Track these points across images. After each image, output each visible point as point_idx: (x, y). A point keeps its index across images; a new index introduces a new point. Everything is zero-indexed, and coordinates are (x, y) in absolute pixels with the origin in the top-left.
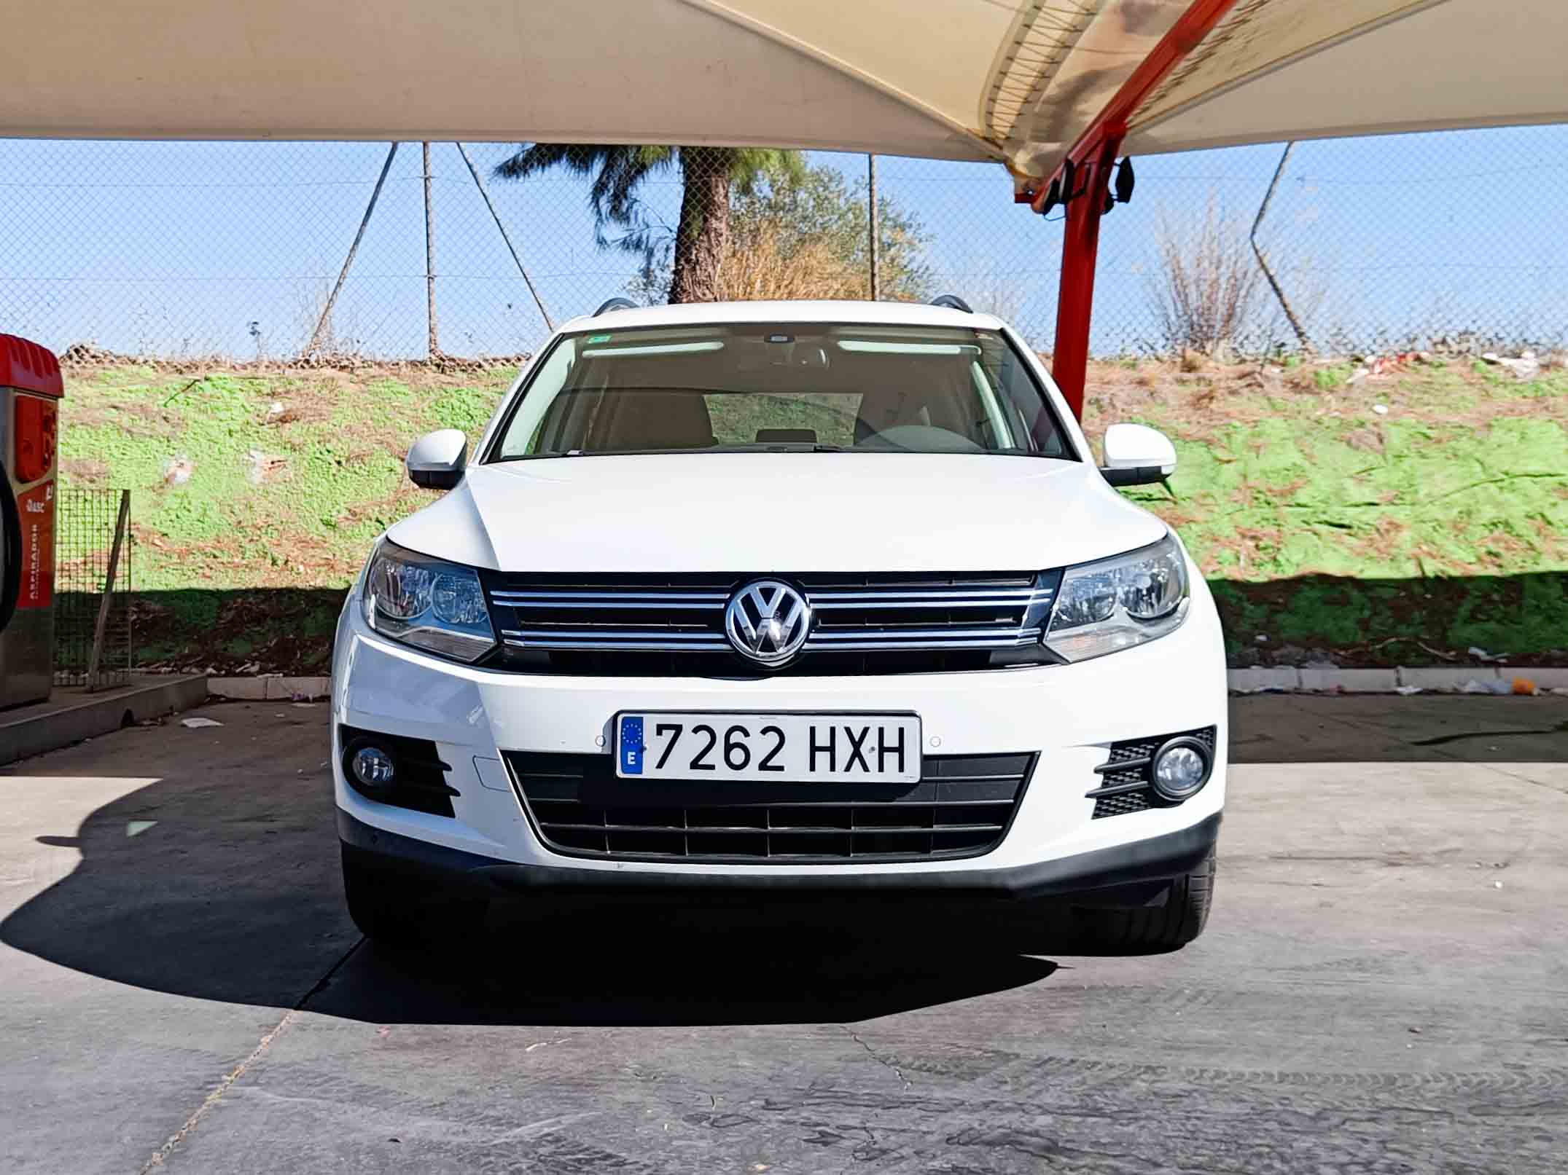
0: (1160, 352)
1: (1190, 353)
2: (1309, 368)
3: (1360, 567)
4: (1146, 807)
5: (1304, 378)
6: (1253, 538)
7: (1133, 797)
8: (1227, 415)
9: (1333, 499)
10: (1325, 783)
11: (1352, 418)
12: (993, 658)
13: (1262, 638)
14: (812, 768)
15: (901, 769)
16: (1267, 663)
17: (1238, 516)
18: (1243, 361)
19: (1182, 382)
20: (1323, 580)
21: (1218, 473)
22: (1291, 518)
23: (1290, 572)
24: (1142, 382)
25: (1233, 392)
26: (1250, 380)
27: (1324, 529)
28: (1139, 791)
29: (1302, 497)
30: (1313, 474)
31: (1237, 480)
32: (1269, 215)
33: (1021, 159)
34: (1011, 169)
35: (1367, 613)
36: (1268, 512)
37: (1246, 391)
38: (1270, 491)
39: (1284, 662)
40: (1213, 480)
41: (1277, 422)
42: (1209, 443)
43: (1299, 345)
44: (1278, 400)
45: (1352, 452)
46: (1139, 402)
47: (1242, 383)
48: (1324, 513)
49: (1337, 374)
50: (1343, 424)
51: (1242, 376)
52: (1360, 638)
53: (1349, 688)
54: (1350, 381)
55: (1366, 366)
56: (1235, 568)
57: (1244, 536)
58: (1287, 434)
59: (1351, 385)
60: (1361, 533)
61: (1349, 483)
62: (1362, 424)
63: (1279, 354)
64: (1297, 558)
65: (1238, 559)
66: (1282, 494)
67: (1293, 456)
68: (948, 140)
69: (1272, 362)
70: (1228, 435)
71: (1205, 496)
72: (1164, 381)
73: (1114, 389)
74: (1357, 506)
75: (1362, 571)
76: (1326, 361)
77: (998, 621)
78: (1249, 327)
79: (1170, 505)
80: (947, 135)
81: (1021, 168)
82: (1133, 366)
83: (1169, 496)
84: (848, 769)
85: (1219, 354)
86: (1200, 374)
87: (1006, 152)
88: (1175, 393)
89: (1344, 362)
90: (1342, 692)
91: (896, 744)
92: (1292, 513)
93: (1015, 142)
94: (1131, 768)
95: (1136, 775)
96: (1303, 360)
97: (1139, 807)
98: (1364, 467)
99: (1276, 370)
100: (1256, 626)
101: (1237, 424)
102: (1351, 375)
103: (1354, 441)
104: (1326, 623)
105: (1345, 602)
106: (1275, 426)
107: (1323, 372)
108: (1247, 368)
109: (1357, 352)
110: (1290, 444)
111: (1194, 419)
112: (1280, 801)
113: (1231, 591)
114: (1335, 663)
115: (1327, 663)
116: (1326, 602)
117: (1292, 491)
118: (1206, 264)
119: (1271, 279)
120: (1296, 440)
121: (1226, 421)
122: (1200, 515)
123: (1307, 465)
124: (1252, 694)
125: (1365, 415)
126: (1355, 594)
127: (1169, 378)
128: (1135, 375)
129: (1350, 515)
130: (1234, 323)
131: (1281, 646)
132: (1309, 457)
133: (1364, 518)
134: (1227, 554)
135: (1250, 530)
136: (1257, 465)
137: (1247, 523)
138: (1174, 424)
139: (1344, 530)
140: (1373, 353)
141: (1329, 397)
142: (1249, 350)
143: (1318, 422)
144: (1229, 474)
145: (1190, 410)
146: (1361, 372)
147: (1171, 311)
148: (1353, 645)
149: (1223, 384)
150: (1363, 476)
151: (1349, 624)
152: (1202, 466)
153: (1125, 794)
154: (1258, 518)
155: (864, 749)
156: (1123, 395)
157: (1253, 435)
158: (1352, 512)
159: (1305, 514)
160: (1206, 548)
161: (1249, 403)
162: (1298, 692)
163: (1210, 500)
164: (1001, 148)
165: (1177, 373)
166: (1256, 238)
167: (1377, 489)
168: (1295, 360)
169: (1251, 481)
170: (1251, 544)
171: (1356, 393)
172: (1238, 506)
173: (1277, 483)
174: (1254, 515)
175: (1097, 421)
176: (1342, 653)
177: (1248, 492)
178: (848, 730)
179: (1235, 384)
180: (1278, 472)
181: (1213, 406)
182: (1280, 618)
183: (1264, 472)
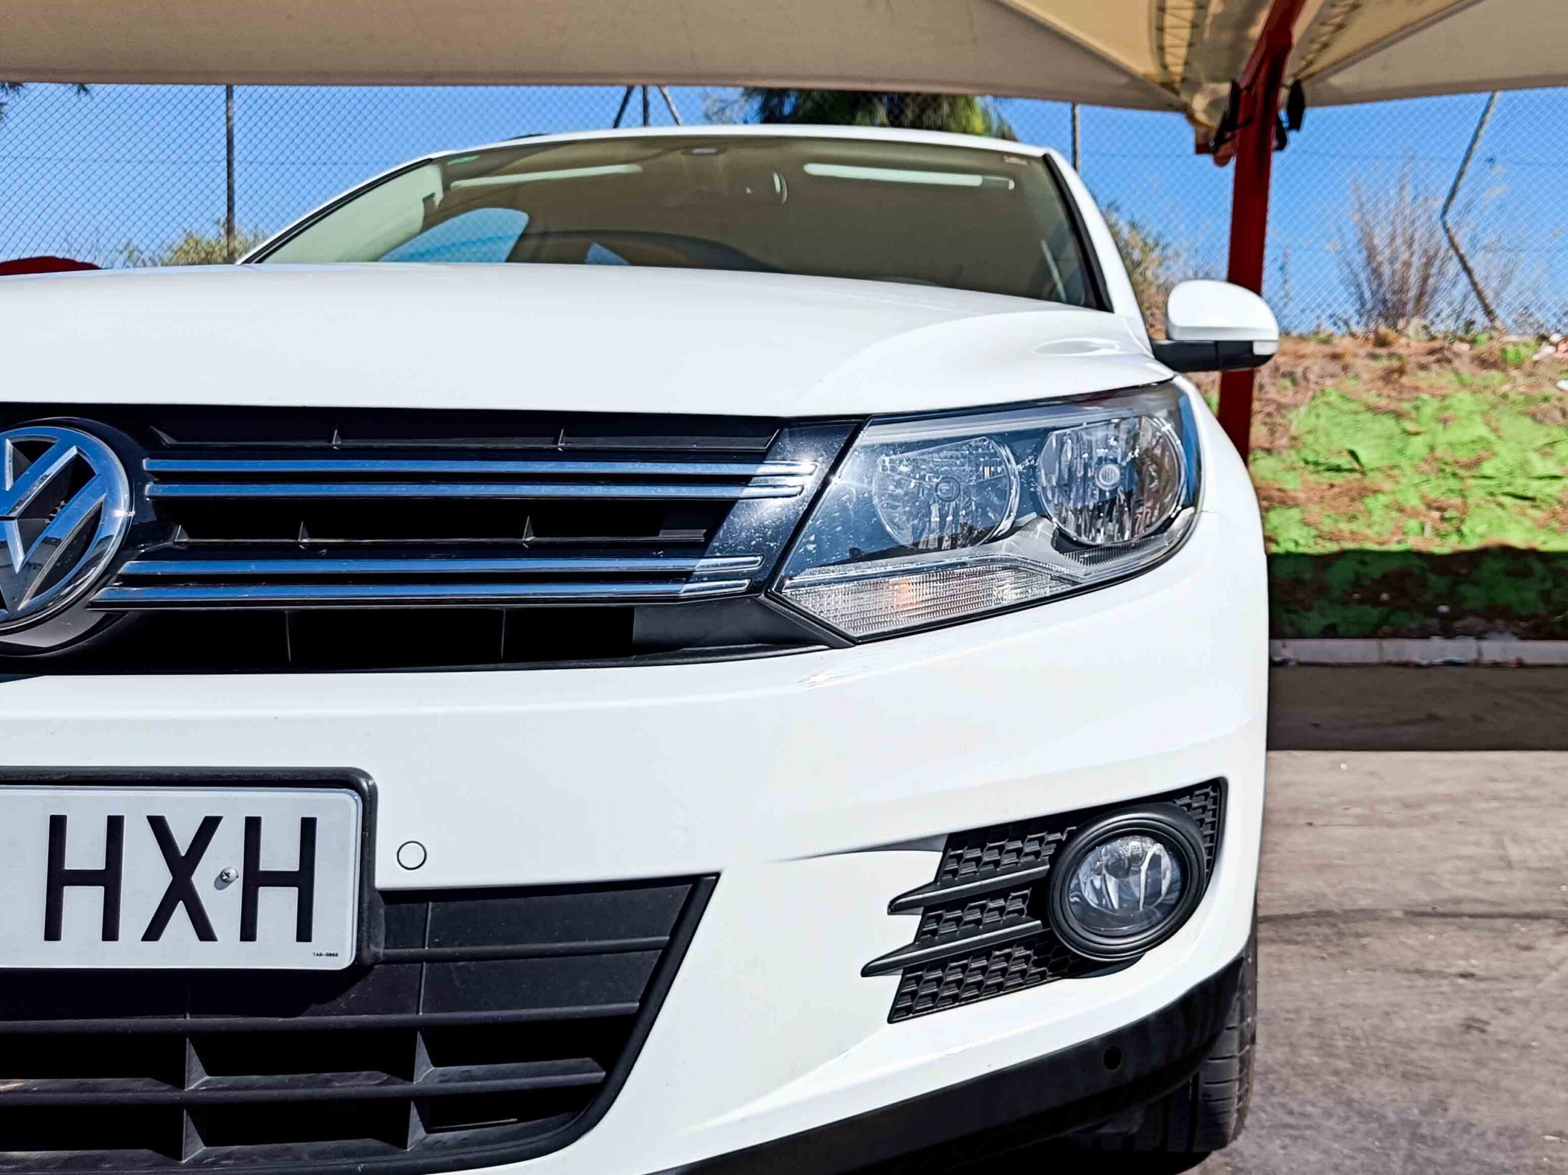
0: (1355, 328)
1: (1383, 329)
2: (1496, 344)
3: (1542, 538)
4: (1042, 979)
5: (1490, 354)
6: (1440, 509)
7: (1008, 957)
8: (1417, 389)
9: (1518, 472)
10: (1494, 780)
11: (1538, 393)
12: (641, 628)
13: (1444, 609)
14: (52, 932)
15: (304, 933)
16: (1448, 634)
17: (1425, 488)
18: (1433, 338)
19: (1373, 357)
20: (1507, 551)
21: (1406, 446)
22: (1477, 492)
23: (1473, 543)
24: (1335, 357)
25: (1423, 367)
26: (1441, 356)
27: (1508, 501)
28: (1025, 941)
29: (1487, 468)
30: (1499, 447)
31: (1424, 452)
32: (1459, 195)
33: (1199, 103)
34: (1191, 118)
35: (1548, 585)
36: (1453, 483)
37: (1435, 367)
38: (1457, 462)
39: (1467, 633)
40: (1401, 452)
41: (1465, 396)
42: (1399, 415)
43: (1487, 323)
44: (1466, 376)
45: (1538, 426)
46: (1332, 376)
47: (1432, 358)
48: (1509, 484)
49: (1524, 351)
50: (1529, 399)
51: (1432, 352)
52: (1542, 610)
53: (1529, 660)
54: (1536, 357)
55: (1552, 344)
56: (1419, 539)
57: (1429, 507)
58: (1474, 408)
59: (1536, 362)
60: (1544, 506)
61: (1534, 457)
62: (1546, 399)
63: (1467, 331)
64: (1481, 529)
65: (1423, 529)
66: (1468, 466)
67: (1480, 430)
68: (1126, 86)
69: (1462, 340)
70: (1417, 408)
71: (1393, 467)
72: (1356, 355)
73: (1307, 363)
74: (1541, 478)
75: (1544, 543)
76: (1513, 338)
77: (664, 536)
78: (1441, 304)
79: (1357, 475)
80: (1123, 80)
81: (1201, 116)
82: (1326, 341)
83: (1357, 466)
84: (153, 933)
85: (1411, 331)
86: (1392, 350)
87: (1184, 97)
88: (1366, 368)
89: (1530, 339)
90: (1521, 665)
91: (292, 864)
92: (1476, 486)
93: (1191, 84)
94: (1002, 892)
95: (1019, 905)
96: (1491, 338)
97: (1026, 981)
98: (1549, 440)
99: (1465, 347)
100: (1438, 596)
101: (1425, 396)
102: (1536, 352)
103: (1539, 416)
104: (1508, 594)
105: (1526, 573)
106: (1463, 401)
107: (1510, 349)
108: (1436, 344)
109: (1543, 331)
110: (1478, 419)
111: (1385, 392)
112: (1437, 808)
113: (1417, 562)
114: (1515, 634)
115: (1507, 635)
116: (1508, 574)
117: (1477, 462)
118: (1399, 241)
119: (1462, 259)
120: (1484, 414)
121: (1415, 394)
122: (1387, 485)
123: (1492, 437)
124: (1430, 666)
125: (1549, 390)
126: (1538, 566)
127: (1363, 352)
128: (1328, 349)
129: (1535, 488)
130: (1426, 299)
131: (1461, 617)
132: (1495, 430)
133: (1548, 490)
134: (1413, 524)
135: (1436, 501)
136: (1444, 437)
137: (1433, 495)
138: (1365, 396)
139: (1527, 503)
140: (1558, 331)
141: (1515, 373)
142: (1439, 329)
143: (1505, 396)
144: (1418, 445)
145: (1380, 384)
146: (1547, 349)
147: (1365, 287)
148: (1534, 616)
149: (1413, 359)
150: (1547, 450)
151: (1531, 595)
152: (1390, 438)
153: (984, 951)
154: (1443, 489)
155: (202, 879)
156: (1316, 369)
157: (1440, 408)
158: (1536, 484)
159: (1490, 486)
160: (1392, 519)
161: (1439, 377)
162: (1477, 664)
163: (1396, 472)
164: (1177, 93)
165: (1369, 348)
166: (1447, 217)
167: (1561, 462)
168: (1483, 338)
169: (1439, 453)
170: (1436, 514)
171: (1542, 369)
172: (1424, 478)
173: (1464, 455)
174: (1439, 486)
175: (1290, 393)
176: (1522, 624)
177: (1434, 464)
178: (158, 825)
179: (1424, 360)
180: (1463, 444)
181: (1404, 380)
182: (1463, 589)
183: (1451, 444)
